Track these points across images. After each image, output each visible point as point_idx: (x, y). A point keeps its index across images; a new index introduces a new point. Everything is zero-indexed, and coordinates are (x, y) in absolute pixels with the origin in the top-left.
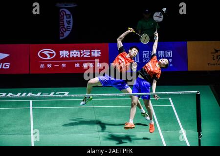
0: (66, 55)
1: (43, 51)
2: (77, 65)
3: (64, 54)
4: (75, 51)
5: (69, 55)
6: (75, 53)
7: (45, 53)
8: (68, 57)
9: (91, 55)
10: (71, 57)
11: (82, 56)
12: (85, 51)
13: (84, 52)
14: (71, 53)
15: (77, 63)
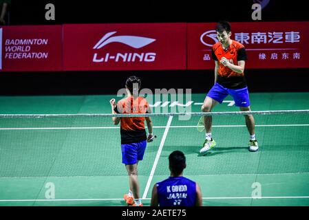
0: (245, 41)
1: (208, 34)
2: (263, 56)
3: (242, 38)
4: (259, 34)
5: (249, 41)
6: (259, 37)
7: (211, 36)
8: (247, 43)
9: (284, 39)
10: (253, 42)
11: (269, 41)
12: (274, 33)
13: (273, 36)
14: (253, 37)
15: (262, 52)
